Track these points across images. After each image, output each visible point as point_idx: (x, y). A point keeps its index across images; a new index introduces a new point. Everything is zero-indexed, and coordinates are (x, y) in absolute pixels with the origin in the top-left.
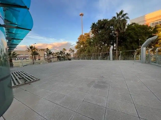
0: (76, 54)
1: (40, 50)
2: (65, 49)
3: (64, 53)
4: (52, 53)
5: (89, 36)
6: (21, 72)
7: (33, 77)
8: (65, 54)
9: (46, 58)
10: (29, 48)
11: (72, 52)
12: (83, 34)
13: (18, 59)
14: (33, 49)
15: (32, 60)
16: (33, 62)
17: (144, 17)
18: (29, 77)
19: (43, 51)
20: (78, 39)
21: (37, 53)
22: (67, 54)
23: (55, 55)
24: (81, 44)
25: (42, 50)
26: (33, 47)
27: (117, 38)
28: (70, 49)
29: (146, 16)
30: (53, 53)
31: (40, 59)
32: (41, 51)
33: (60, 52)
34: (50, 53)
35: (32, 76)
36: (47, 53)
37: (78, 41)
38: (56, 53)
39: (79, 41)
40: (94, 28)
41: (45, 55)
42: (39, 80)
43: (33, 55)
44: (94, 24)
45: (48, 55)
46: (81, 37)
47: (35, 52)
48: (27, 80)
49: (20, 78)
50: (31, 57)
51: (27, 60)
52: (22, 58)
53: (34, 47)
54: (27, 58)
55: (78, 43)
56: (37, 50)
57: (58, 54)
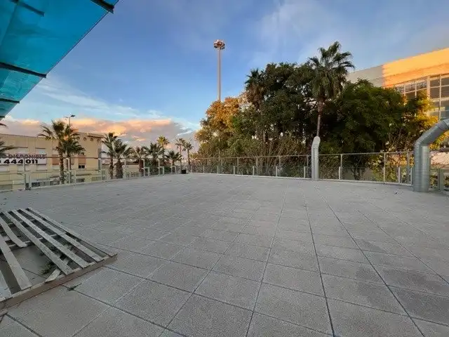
0: (195, 156)
1: (85, 139)
2: (164, 141)
3: (163, 151)
4: (126, 148)
5: (237, 106)
6: (20, 211)
7: (79, 240)
8: (164, 156)
9: (104, 162)
10: (52, 130)
11: (185, 150)
12: (223, 101)
13: (7, 162)
14: (64, 131)
15: (58, 167)
16: (62, 174)
17: (380, 68)
18: (58, 238)
19: (95, 140)
20: (208, 112)
21: (77, 144)
22: (172, 154)
24: (214, 128)
25: (92, 137)
26: (65, 127)
27: (319, 118)
28: (180, 140)
29: (384, 67)
30: (130, 148)
31: (83, 167)
32: (89, 139)
33: (149, 148)
34: (120, 149)
35: (73, 237)
36: (111, 148)
37: (206, 119)
38: (138, 150)
39: (209, 118)
40: (255, 83)
41: (100, 152)
42: (113, 258)
43: (61, 151)
44: (255, 74)
45: (111, 155)
46: (216, 107)
47: (70, 141)
48: (55, 258)
49: (15, 249)
50: (54, 157)
51: (41, 168)
53: (68, 127)
54: (39, 160)
55: (205, 123)
56: (76, 136)
57: (142, 154)
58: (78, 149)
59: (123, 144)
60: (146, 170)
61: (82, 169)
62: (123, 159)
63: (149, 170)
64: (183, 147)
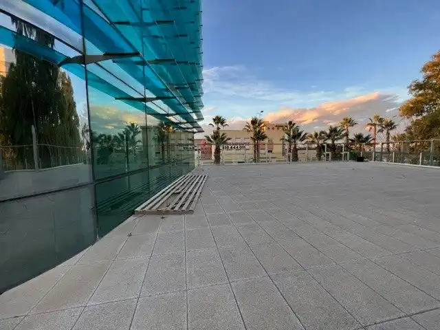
0: (402, 137)
1: (273, 128)
2: (350, 122)
3: (347, 135)
4: (303, 134)
8: (348, 140)
10: (250, 124)
11: (381, 131)
14: (257, 125)
15: (253, 152)
19: (281, 129)
20: (424, 69)
21: (264, 134)
22: (359, 137)
23: (313, 142)
25: (279, 127)
26: (258, 121)
28: (377, 118)
30: (306, 134)
31: (271, 151)
32: (276, 128)
33: (328, 132)
34: (297, 136)
36: (289, 135)
38: (316, 135)
39: (429, 78)
43: (255, 140)
45: (289, 141)
47: (260, 132)
52: (230, 147)
53: (260, 120)
55: (419, 86)
57: (320, 139)
58: (264, 137)
59: (300, 131)
60: (328, 155)
61: (270, 153)
62: (300, 144)
63: (330, 156)
64: (378, 128)
